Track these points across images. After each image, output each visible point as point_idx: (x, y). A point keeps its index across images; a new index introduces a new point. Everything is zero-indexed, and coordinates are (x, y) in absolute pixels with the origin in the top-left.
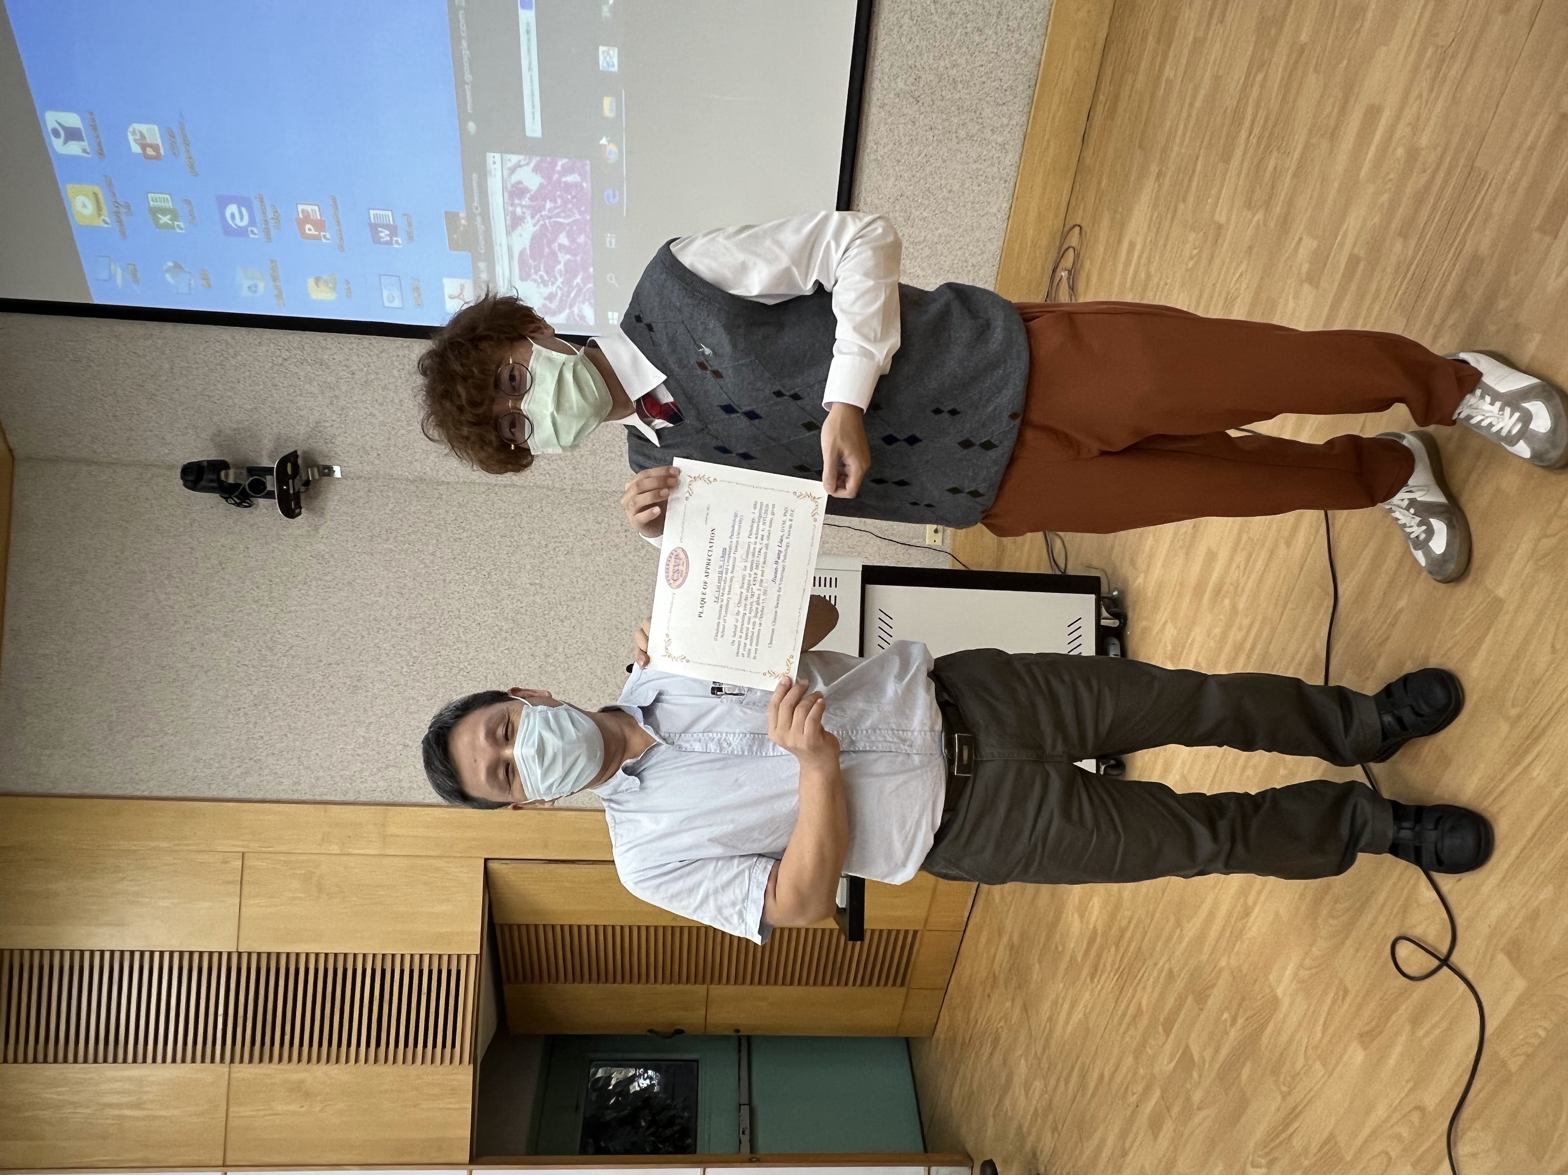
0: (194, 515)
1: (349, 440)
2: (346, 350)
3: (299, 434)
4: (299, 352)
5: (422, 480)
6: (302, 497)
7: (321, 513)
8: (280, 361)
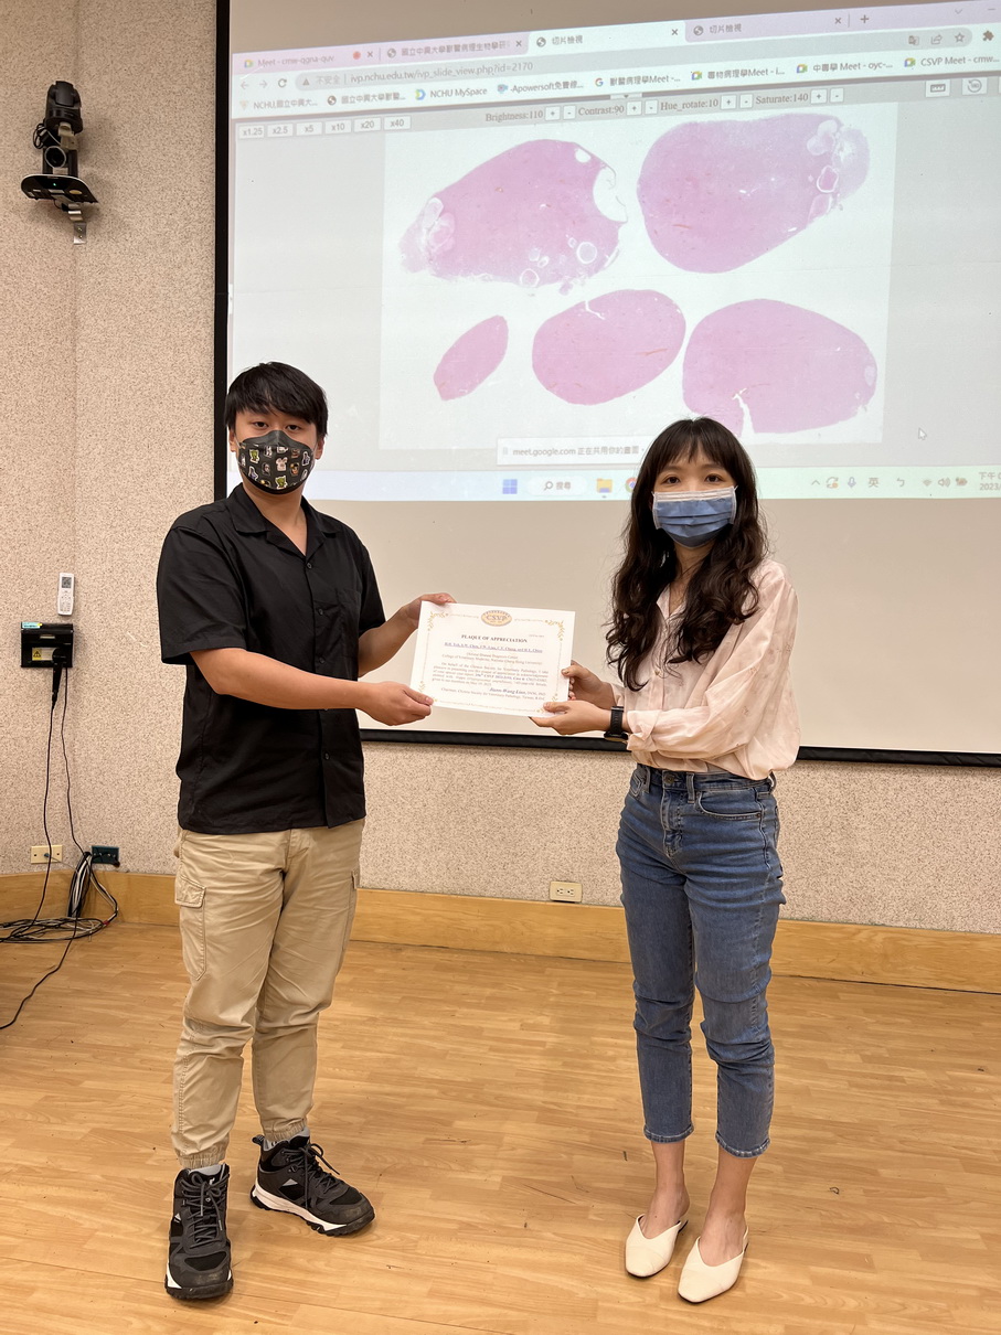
0: (24, 89)
1: (113, 256)
2: (201, 263)
3: (116, 206)
4: (197, 218)
5: (76, 323)
6: (51, 201)
7: (33, 217)
8: (188, 198)
